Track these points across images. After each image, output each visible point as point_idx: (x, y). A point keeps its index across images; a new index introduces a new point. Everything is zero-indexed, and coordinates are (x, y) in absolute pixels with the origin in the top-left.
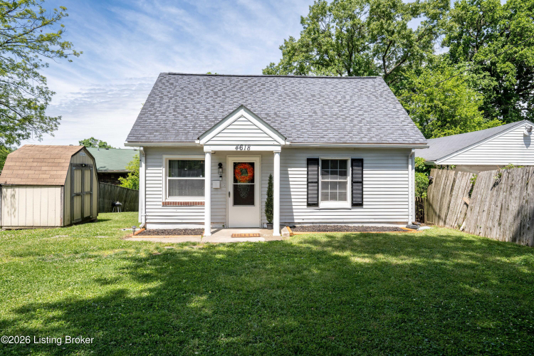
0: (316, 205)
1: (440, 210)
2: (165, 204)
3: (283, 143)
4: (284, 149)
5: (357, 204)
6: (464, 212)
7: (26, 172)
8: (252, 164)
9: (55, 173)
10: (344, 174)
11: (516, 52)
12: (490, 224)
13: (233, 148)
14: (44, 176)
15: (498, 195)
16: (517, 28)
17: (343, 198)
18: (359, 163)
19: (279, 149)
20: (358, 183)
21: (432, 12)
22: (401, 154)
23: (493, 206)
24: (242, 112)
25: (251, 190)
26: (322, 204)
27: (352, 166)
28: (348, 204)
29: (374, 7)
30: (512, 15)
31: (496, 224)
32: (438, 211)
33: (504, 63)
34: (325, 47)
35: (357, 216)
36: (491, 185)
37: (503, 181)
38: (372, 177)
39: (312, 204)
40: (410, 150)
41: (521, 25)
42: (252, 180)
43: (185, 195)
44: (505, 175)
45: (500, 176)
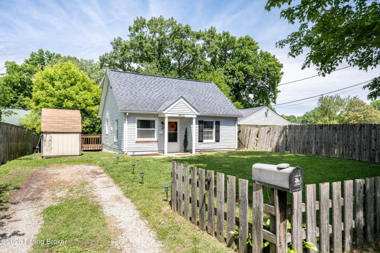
0: (202, 141)
1: (245, 143)
2: (137, 142)
3: (197, 114)
4: (198, 116)
5: (217, 140)
6: (256, 143)
7: (56, 125)
8: (176, 123)
9: (74, 125)
10: (212, 128)
11: (244, 67)
12: (267, 146)
13: (177, 116)
14: (68, 127)
15: (270, 136)
16: (245, 54)
17: (211, 138)
18: (218, 123)
19: (196, 116)
20: (218, 132)
21: (207, 39)
22: (233, 120)
23: (268, 140)
24: (182, 99)
25: (175, 135)
26: (205, 141)
27: (216, 124)
28: (214, 141)
29: (176, 30)
30: (241, 46)
31: (269, 146)
32: (244, 144)
33: (239, 71)
34: (146, 49)
35: (217, 146)
36: (267, 132)
37: (271, 130)
38: (224, 129)
39: (201, 141)
40: (237, 118)
41: (247, 53)
42: (176, 130)
43: (146, 137)
44: (272, 128)
45: (270, 129)
